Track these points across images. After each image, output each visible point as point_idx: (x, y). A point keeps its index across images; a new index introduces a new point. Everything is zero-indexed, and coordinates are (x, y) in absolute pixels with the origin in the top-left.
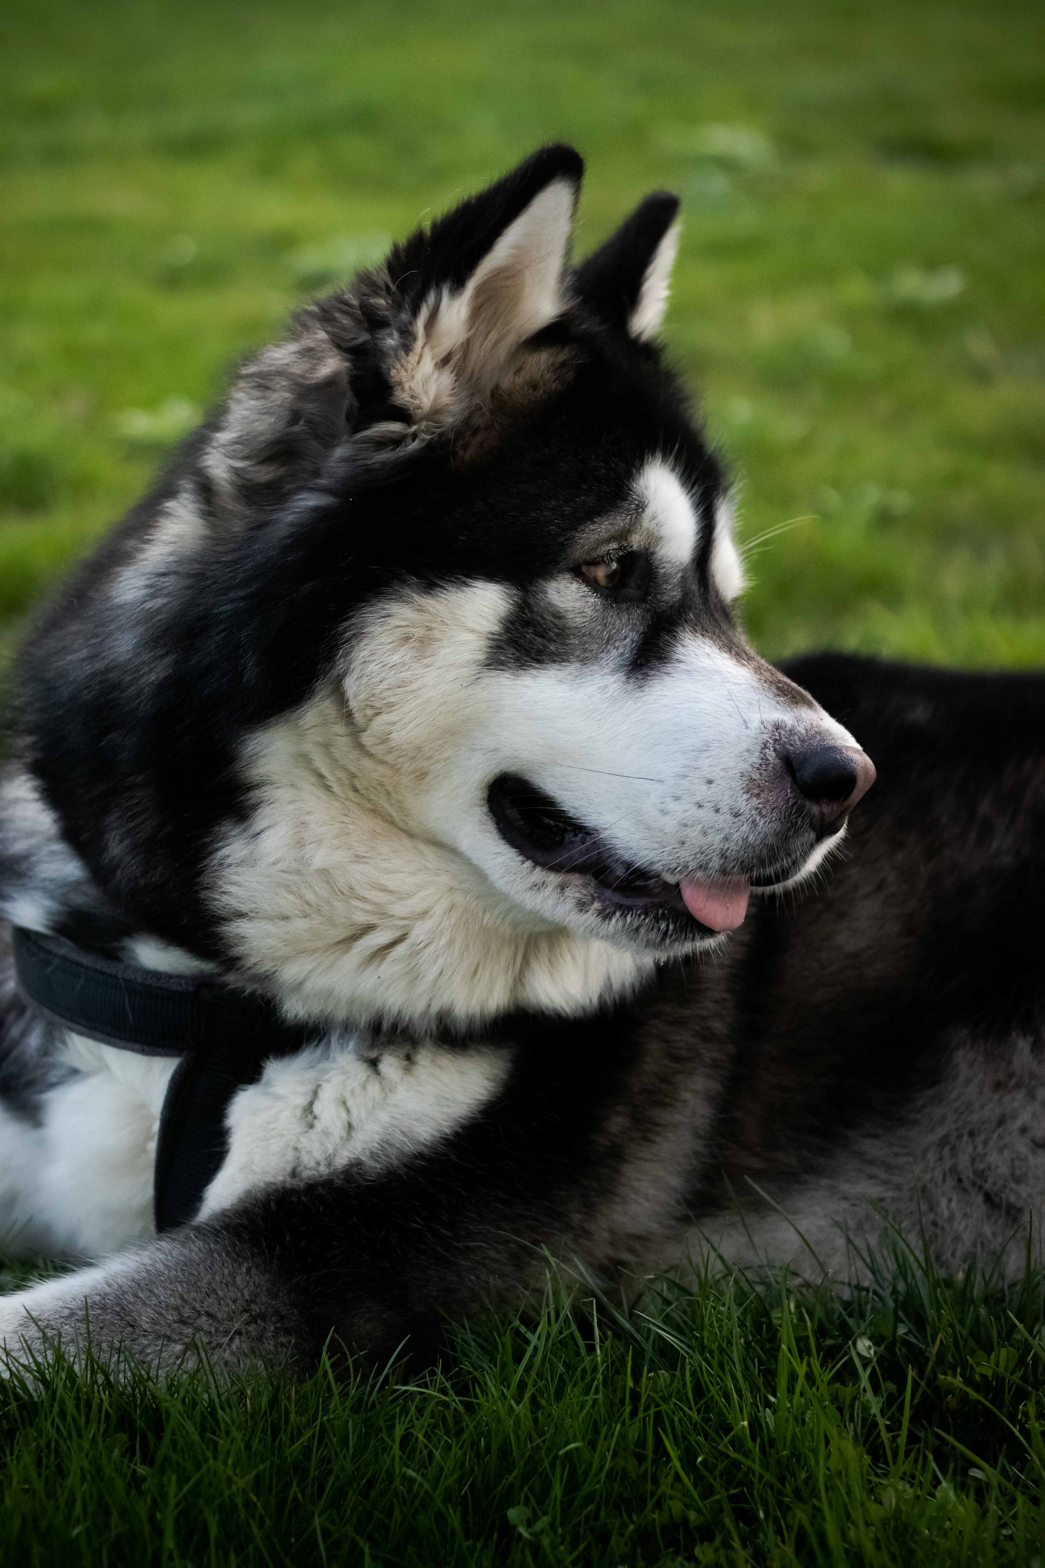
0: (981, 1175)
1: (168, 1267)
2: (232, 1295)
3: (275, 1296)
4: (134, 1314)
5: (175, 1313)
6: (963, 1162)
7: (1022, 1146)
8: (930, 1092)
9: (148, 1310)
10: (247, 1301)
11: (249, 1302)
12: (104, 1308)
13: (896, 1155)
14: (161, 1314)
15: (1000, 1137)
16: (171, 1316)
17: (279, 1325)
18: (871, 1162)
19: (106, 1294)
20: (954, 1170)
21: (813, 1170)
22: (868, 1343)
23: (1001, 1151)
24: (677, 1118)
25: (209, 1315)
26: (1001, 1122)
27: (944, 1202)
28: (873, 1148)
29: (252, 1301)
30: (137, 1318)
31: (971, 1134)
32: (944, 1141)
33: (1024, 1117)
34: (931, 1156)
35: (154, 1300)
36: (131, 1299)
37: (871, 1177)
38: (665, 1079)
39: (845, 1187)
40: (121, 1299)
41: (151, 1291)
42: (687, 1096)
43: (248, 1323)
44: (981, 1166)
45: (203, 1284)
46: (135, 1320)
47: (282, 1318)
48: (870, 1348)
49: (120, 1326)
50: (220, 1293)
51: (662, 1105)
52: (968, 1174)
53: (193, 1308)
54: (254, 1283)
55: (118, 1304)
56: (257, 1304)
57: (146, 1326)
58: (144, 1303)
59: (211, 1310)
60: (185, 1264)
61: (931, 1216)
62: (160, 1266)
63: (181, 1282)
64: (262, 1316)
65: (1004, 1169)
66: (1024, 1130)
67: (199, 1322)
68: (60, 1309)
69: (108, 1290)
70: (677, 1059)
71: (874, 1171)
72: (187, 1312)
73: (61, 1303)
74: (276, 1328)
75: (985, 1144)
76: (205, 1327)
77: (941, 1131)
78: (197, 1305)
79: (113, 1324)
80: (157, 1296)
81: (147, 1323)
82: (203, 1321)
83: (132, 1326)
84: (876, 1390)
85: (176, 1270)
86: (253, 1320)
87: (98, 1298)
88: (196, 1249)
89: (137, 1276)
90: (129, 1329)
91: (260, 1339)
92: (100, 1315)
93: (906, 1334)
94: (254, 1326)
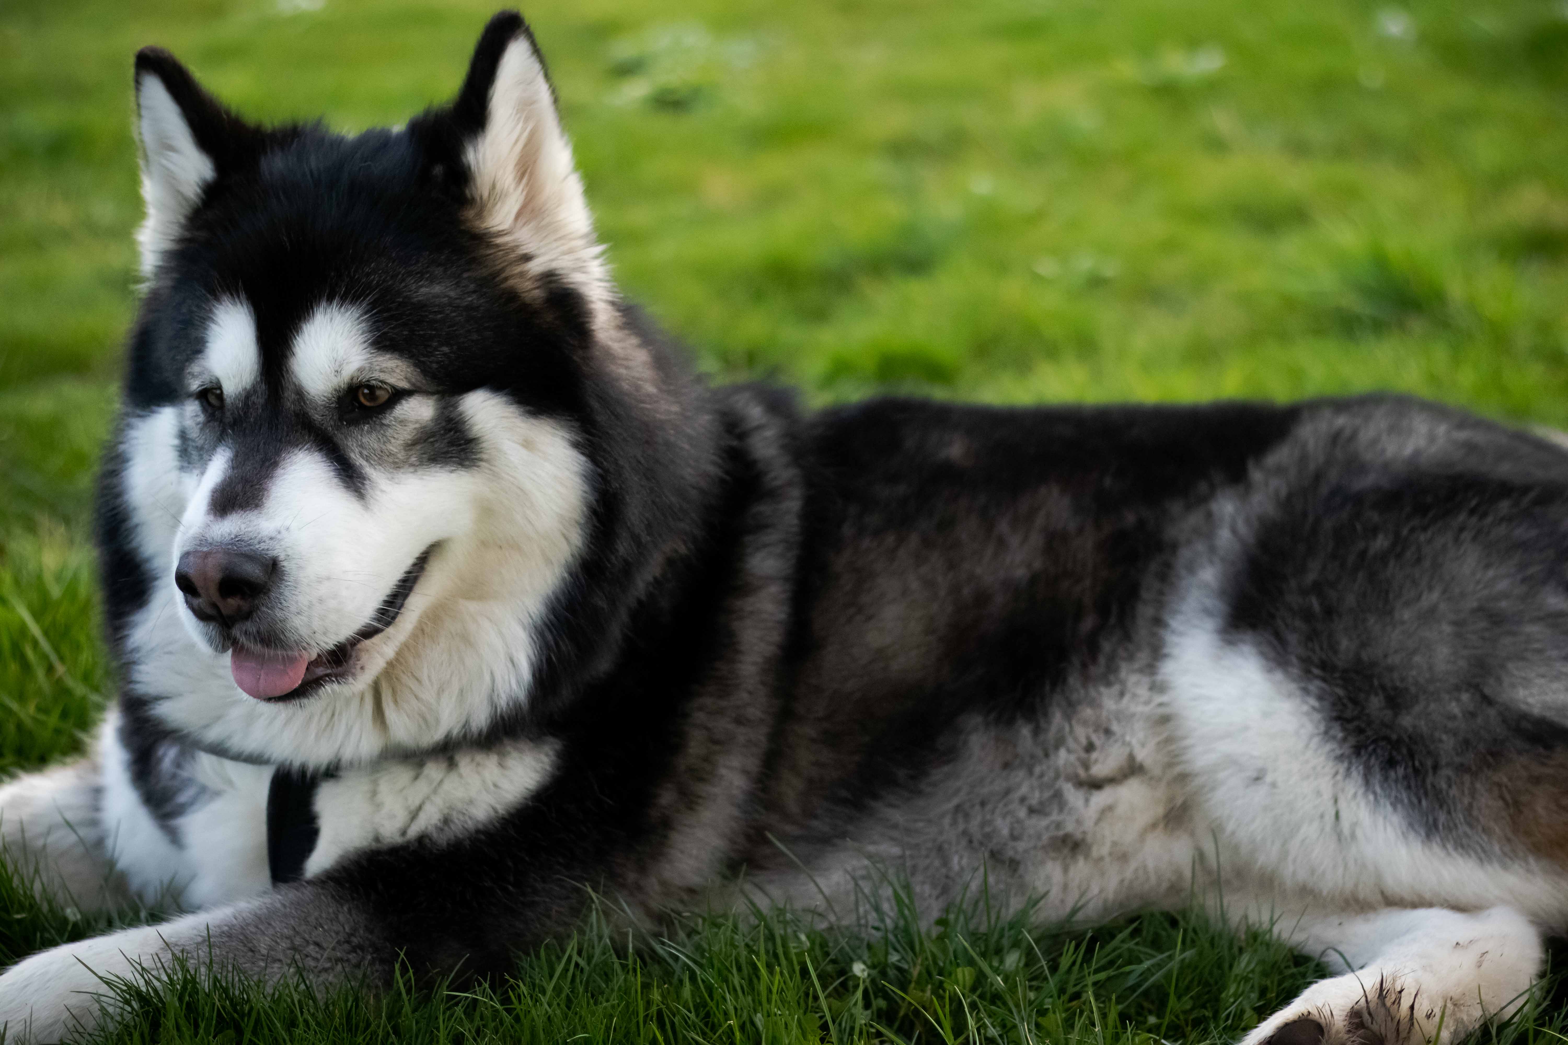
0: (988, 836)
1: (284, 906)
2: (335, 928)
3: (371, 932)
4: (255, 942)
5: (288, 941)
6: (974, 825)
7: (1022, 813)
8: (946, 769)
9: (267, 938)
10: (347, 933)
11: (351, 935)
12: (230, 936)
13: (916, 821)
14: (276, 942)
15: (1006, 805)
16: (284, 944)
17: (375, 955)
18: (895, 826)
19: (233, 926)
20: (965, 833)
21: (843, 835)
22: (862, 966)
23: (1004, 816)
24: (716, 790)
25: (317, 944)
26: (1008, 792)
27: (956, 859)
28: (897, 816)
29: (352, 935)
30: (257, 945)
31: (983, 804)
32: (958, 808)
33: (1024, 790)
34: (947, 821)
35: (271, 931)
36: (253, 929)
37: (892, 839)
38: (706, 759)
39: (871, 848)
40: (244, 929)
41: (269, 924)
42: (723, 771)
43: (349, 953)
44: (987, 829)
45: (312, 920)
46: (255, 947)
47: (377, 950)
48: (864, 970)
49: (243, 951)
50: (326, 927)
51: (701, 780)
52: (977, 836)
53: (304, 939)
54: (354, 921)
55: (242, 934)
56: (355, 937)
57: (264, 952)
58: (264, 933)
59: (317, 940)
60: (299, 904)
61: (944, 871)
62: (278, 905)
63: (293, 917)
64: (360, 947)
65: (1005, 832)
66: (1023, 800)
67: (308, 949)
68: (194, 937)
69: (235, 922)
70: (716, 742)
71: (895, 834)
72: (298, 941)
73: (195, 932)
74: (373, 958)
75: (993, 812)
76: (313, 954)
77: (955, 801)
78: (306, 935)
79: (237, 949)
80: (274, 928)
81: (265, 949)
82: (311, 949)
83: (252, 951)
84: (867, 1005)
85: (290, 908)
86: (354, 950)
87: (226, 928)
88: (308, 893)
89: (258, 912)
90: (250, 954)
91: (358, 966)
92: (227, 941)
93: (899, 961)
94: (354, 955)
